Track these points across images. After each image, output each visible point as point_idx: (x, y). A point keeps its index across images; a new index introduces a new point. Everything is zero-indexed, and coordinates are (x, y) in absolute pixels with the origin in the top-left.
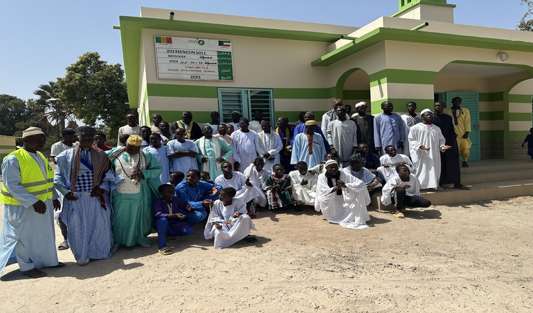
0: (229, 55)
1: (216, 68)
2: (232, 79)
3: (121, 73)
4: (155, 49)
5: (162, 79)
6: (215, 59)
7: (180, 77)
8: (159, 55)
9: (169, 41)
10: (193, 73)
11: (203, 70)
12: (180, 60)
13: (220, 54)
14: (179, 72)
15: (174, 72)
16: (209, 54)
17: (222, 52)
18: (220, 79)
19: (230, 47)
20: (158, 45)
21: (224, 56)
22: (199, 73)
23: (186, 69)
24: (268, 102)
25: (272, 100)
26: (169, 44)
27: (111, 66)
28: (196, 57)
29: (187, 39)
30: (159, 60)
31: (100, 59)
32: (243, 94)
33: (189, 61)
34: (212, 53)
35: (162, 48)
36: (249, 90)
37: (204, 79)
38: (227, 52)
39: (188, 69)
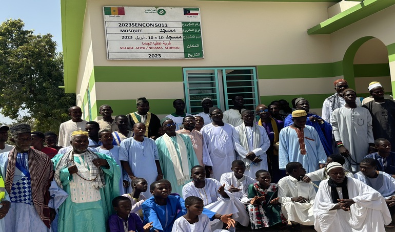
0: (197, 26)
1: (180, 44)
2: (201, 56)
3: (52, 46)
4: (103, 23)
5: (113, 60)
6: (180, 31)
7: (134, 56)
8: (109, 30)
9: (121, 12)
10: (151, 51)
11: (164, 46)
12: (135, 35)
13: (185, 26)
14: (134, 50)
15: (128, 51)
16: (171, 26)
17: (188, 23)
18: (186, 56)
19: (199, 16)
20: (107, 17)
21: (191, 27)
22: (159, 50)
23: (143, 46)
24: (250, 83)
25: (255, 80)
26: (121, 16)
27: (39, 37)
28: (155, 31)
29: (143, 9)
30: (109, 37)
31: (24, 29)
32: (216, 75)
33: (147, 36)
34: (176, 25)
35: (113, 21)
36: (224, 69)
37: (166, 57)
38: (195, 23)
39: (146, 46)
